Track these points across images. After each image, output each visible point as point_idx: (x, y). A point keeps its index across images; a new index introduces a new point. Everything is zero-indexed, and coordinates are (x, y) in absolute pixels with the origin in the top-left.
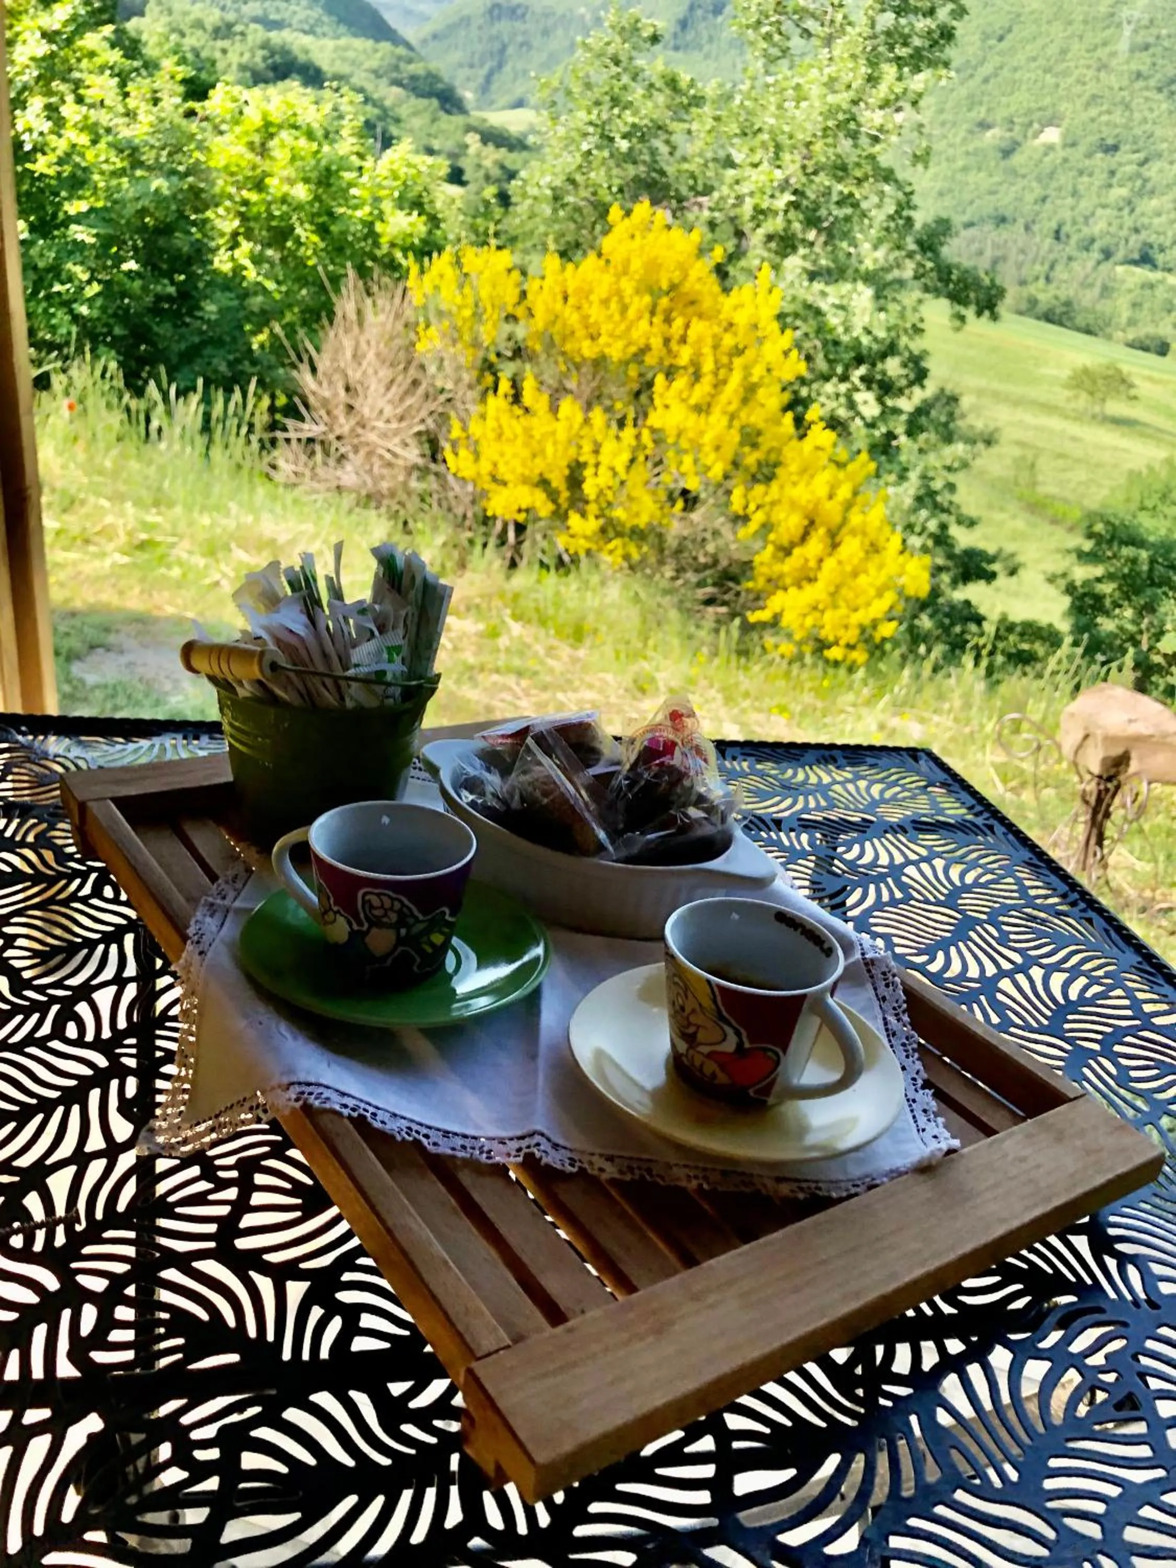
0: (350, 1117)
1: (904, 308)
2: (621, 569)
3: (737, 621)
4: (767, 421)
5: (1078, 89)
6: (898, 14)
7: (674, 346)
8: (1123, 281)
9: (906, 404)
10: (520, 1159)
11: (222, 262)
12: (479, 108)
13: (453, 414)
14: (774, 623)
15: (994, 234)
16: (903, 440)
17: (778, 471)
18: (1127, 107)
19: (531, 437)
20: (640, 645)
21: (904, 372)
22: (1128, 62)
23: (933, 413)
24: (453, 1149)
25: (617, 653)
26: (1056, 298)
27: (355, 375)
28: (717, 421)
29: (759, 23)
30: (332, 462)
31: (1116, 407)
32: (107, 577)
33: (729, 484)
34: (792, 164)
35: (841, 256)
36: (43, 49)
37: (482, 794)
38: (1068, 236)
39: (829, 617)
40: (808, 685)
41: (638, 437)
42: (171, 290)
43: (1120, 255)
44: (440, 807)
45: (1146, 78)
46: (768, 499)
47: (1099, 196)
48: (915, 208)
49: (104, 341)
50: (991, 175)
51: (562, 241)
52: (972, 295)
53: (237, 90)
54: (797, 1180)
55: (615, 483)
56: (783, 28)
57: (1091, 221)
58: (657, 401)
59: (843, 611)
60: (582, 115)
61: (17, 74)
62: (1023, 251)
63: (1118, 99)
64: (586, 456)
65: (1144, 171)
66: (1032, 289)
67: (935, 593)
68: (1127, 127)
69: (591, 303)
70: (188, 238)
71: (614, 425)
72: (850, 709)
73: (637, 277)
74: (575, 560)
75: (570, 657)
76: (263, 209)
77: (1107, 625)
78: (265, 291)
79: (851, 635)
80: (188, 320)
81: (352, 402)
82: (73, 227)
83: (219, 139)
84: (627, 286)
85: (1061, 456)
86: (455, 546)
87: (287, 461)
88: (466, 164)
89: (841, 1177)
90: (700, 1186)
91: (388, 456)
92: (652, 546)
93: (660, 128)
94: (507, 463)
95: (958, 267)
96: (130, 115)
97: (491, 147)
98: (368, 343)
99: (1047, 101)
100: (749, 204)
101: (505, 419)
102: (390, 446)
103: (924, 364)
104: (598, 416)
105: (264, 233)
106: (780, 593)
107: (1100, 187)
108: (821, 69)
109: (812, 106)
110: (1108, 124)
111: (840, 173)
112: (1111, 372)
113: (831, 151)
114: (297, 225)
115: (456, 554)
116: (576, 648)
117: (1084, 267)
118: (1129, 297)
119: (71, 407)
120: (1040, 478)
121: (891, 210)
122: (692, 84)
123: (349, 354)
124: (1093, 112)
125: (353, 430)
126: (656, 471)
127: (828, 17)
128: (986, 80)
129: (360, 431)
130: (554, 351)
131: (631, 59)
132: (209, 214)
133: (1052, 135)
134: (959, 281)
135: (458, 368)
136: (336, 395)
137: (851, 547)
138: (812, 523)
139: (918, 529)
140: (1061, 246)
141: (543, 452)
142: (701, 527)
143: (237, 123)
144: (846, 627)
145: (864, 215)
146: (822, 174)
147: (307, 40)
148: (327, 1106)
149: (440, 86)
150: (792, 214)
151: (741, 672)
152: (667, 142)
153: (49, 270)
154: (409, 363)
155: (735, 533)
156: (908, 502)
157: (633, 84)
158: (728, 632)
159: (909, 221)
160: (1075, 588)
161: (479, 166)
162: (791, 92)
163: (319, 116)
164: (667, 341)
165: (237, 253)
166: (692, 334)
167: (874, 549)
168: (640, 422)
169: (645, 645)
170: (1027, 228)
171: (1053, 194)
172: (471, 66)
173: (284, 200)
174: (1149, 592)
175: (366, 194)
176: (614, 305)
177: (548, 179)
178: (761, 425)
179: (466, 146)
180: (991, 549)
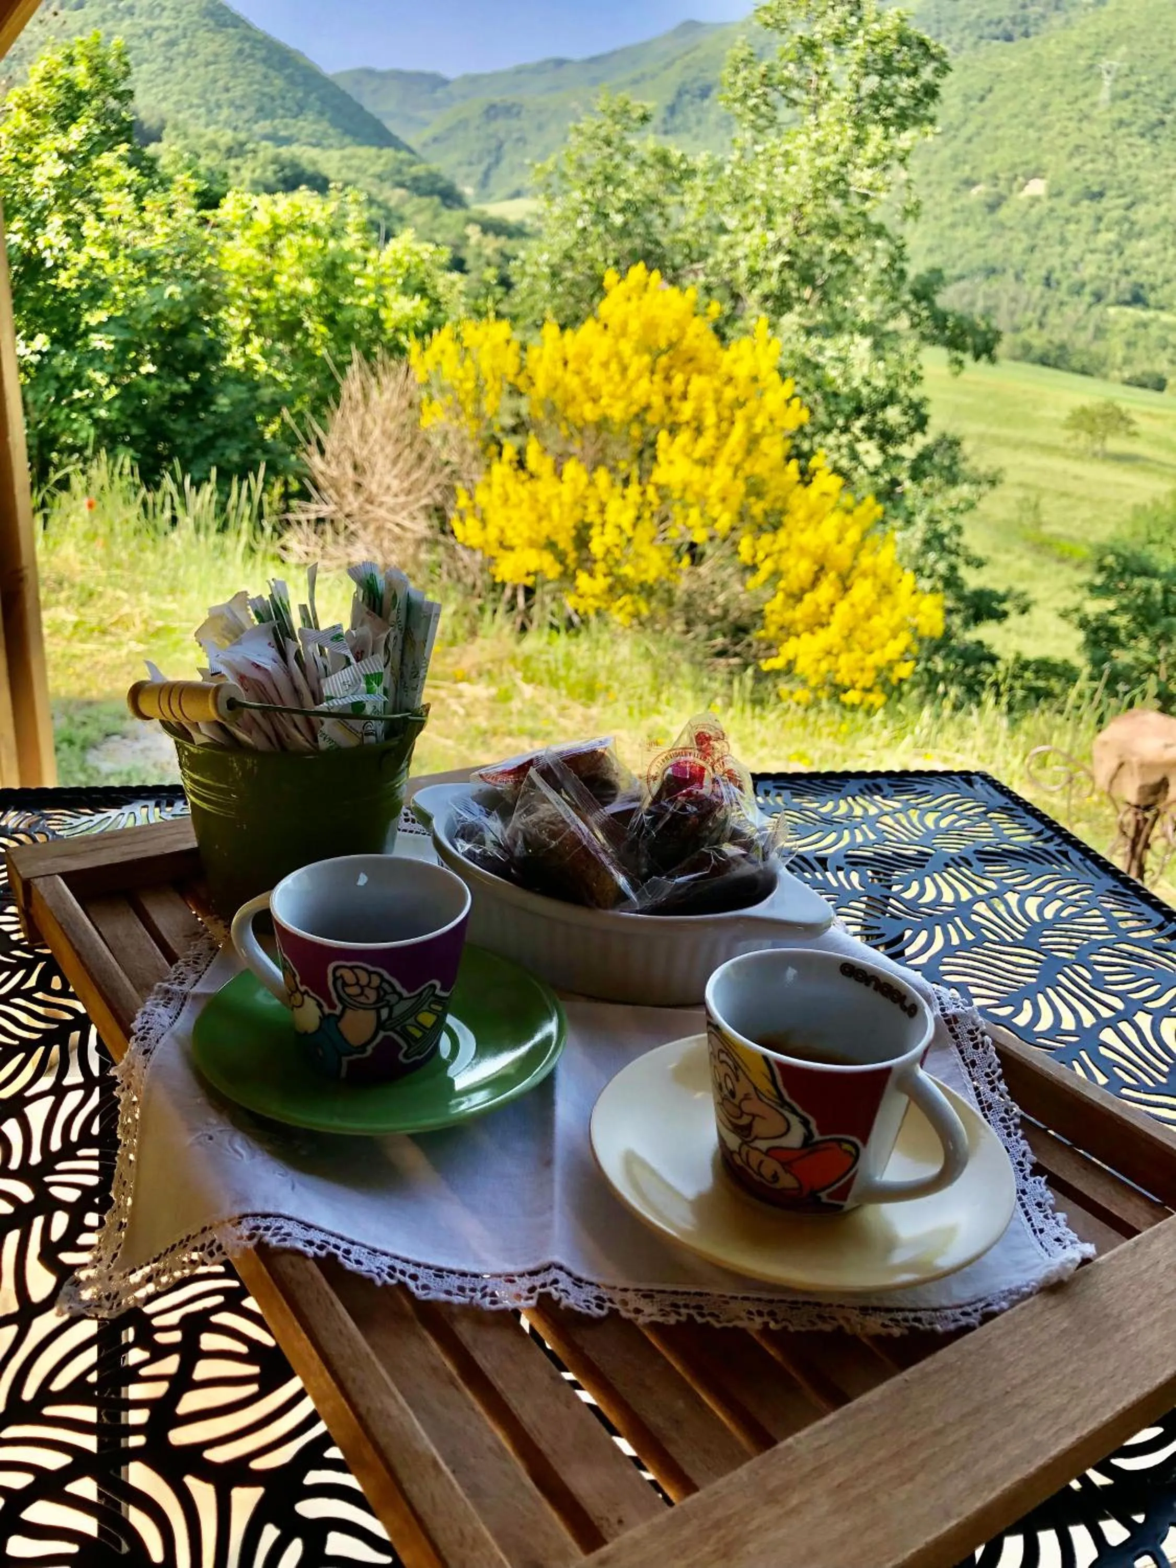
0: (316, 1258)
1: (902, 356)
2: (631, 627)
3: (750, 671)
4: (772, 470)
5: (1061, 141)
6: (882, 76)
7: (675, 403)
8: (1116, 322)
9: (908, 451)
10: (532, 1303)
11: (234, 360)
12: (479, 201)
13: (458, 485)
14: (789, 669)
15: (984, 287)
16: (908, 484)
17: (785, 519)
18: (1111, 154)
19: (537, 501)
20: (653, 700)
21: (904, 419)
22: (1109, 111)
23: (937, 458)
24: (448, 1293)
25: (630, 708)
26: (1050, 342)
27: (361, 453)
28: (722, 472)
29: (746, 96)
30: (341, 539)
31: (1115, 444)
32: (123, 665)
33: (735, 535)
34: (784, 226)
35: (836, 309)
36: (60, 169)
37: (481, 842)
38: (1058, 283)
39: (844, 661)
40: (825, 731)
41: (643, 493)
42: (186, 387)
43: (1112, 296)
44: (433, 860)
45: (1129, 125)
46: (776, 547)
47: (1087, 241)
48: (908, 260)
49: (123, 442)
50: (978, 230)
51: (562, 315)
52: (969, 340)
53: (247, 198)
54: (889, 1310)
55: (622, 541)
56: (769, 99)
57: (1081, 266)
58: (661, 457)
59: (858, 653)
60: (577, 195)
61: (36, 194)
62: (1014, 300)
63: (1101, 148)
64: (592, 516)
65: (1132, 215)
66: (1025, 335)
67: (948, 635)
68: (1112, 174)
69: (590, 367)
70: (201, 337)
71: (619, 484)
72: (872, 753)
73: (635, 338)
74: (585, 621)
75: (583, 716)
76: (272, 305)
77: (1123, 657)
78: (275, 382)
79: (867, 679)
80: (202, 415)
81: (360, 480)
82: (93, 336)
83: (229, 244)
84: (626, 347)
85: (1064, 494)
86: (465, 614)
87: (300, 542)
88: (468, 254)
89: (945, 1302)
90: (766, 1324)
91: (397, 530)
92: (661, 601)
93: (653, 202)
94: (514, 528)
95: (953, 313)
96: (147, 228)
97: (491, 237)
98: (375, 421)
99: (1031, 155)
100: (743, 266)
101: (511, 486)
102: (399, 519)
103: (924, 411)
104: (602, 476)
105: (275, 328)
106: (793, 640)
107: (1088, 234)
108: (808, 135)
109: (801, 170)
110: (1092, 172)
111: (832, 232)
112: (1109, 410)
113: (821, 211)
114: (305, 318)
115: (466, 624)
116: (589, 707)
117: (1076, 311)
118: (1125, 337)
119: (90, 506)
120: (1045, 518)
121: (884, 263)
122: (683, 158)
123: (355, 432)
124: (1077, 162)
125: (361, 508)
126: (662, 527)
127: (813, 86)
128: (969, 140)
129: (369, 507)
130: (556, 417)
131: (623, 139)
132: (222, 314)
133: (1037, 187)
134: (955, 326)
135: (463, 440)
136: (344, 474)
137: (863, 590)
138: (822, 568)
139: (927, 572)
140: (1052, 292)
141: (549, 515)
142: (709, 580)
143: (247, 227)
144: (862, 670)
145: (857, 271)
146: (814, 234)
147: (314, 153)
148: (287, 1244)
149: (441, 185)
150: (787, 274)
151: (756, 721)
152: (661, 214)
153: (70, 378)
154: (414, 437)
155: (743, 583)
156: (916, 545)
157: (625, 163)
158: (741, 682)
159: (902, 274)
160: (1089, 622)
161: (479, 255)
162: (779, 159)
163: (325, 215)
164: (668, 399)
165: (249, 349)
166: (693, 389)
167: (886, 590)
168: (644, 481)
169: (658, 700)
170: (1018, 277)
171: (1042, 243)
172: (470, 164)
173: (293, 295)
174: (1164, 621)
175: (370, 283)
176: (614, 366)
177: (546, 256)
178: (766, 475)
179: (467, 238)
180: (1001, 589)
